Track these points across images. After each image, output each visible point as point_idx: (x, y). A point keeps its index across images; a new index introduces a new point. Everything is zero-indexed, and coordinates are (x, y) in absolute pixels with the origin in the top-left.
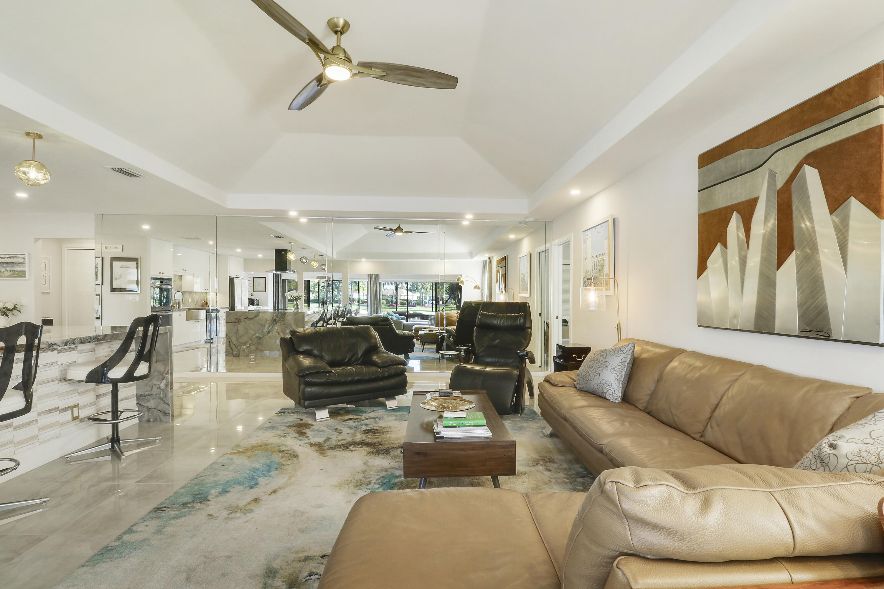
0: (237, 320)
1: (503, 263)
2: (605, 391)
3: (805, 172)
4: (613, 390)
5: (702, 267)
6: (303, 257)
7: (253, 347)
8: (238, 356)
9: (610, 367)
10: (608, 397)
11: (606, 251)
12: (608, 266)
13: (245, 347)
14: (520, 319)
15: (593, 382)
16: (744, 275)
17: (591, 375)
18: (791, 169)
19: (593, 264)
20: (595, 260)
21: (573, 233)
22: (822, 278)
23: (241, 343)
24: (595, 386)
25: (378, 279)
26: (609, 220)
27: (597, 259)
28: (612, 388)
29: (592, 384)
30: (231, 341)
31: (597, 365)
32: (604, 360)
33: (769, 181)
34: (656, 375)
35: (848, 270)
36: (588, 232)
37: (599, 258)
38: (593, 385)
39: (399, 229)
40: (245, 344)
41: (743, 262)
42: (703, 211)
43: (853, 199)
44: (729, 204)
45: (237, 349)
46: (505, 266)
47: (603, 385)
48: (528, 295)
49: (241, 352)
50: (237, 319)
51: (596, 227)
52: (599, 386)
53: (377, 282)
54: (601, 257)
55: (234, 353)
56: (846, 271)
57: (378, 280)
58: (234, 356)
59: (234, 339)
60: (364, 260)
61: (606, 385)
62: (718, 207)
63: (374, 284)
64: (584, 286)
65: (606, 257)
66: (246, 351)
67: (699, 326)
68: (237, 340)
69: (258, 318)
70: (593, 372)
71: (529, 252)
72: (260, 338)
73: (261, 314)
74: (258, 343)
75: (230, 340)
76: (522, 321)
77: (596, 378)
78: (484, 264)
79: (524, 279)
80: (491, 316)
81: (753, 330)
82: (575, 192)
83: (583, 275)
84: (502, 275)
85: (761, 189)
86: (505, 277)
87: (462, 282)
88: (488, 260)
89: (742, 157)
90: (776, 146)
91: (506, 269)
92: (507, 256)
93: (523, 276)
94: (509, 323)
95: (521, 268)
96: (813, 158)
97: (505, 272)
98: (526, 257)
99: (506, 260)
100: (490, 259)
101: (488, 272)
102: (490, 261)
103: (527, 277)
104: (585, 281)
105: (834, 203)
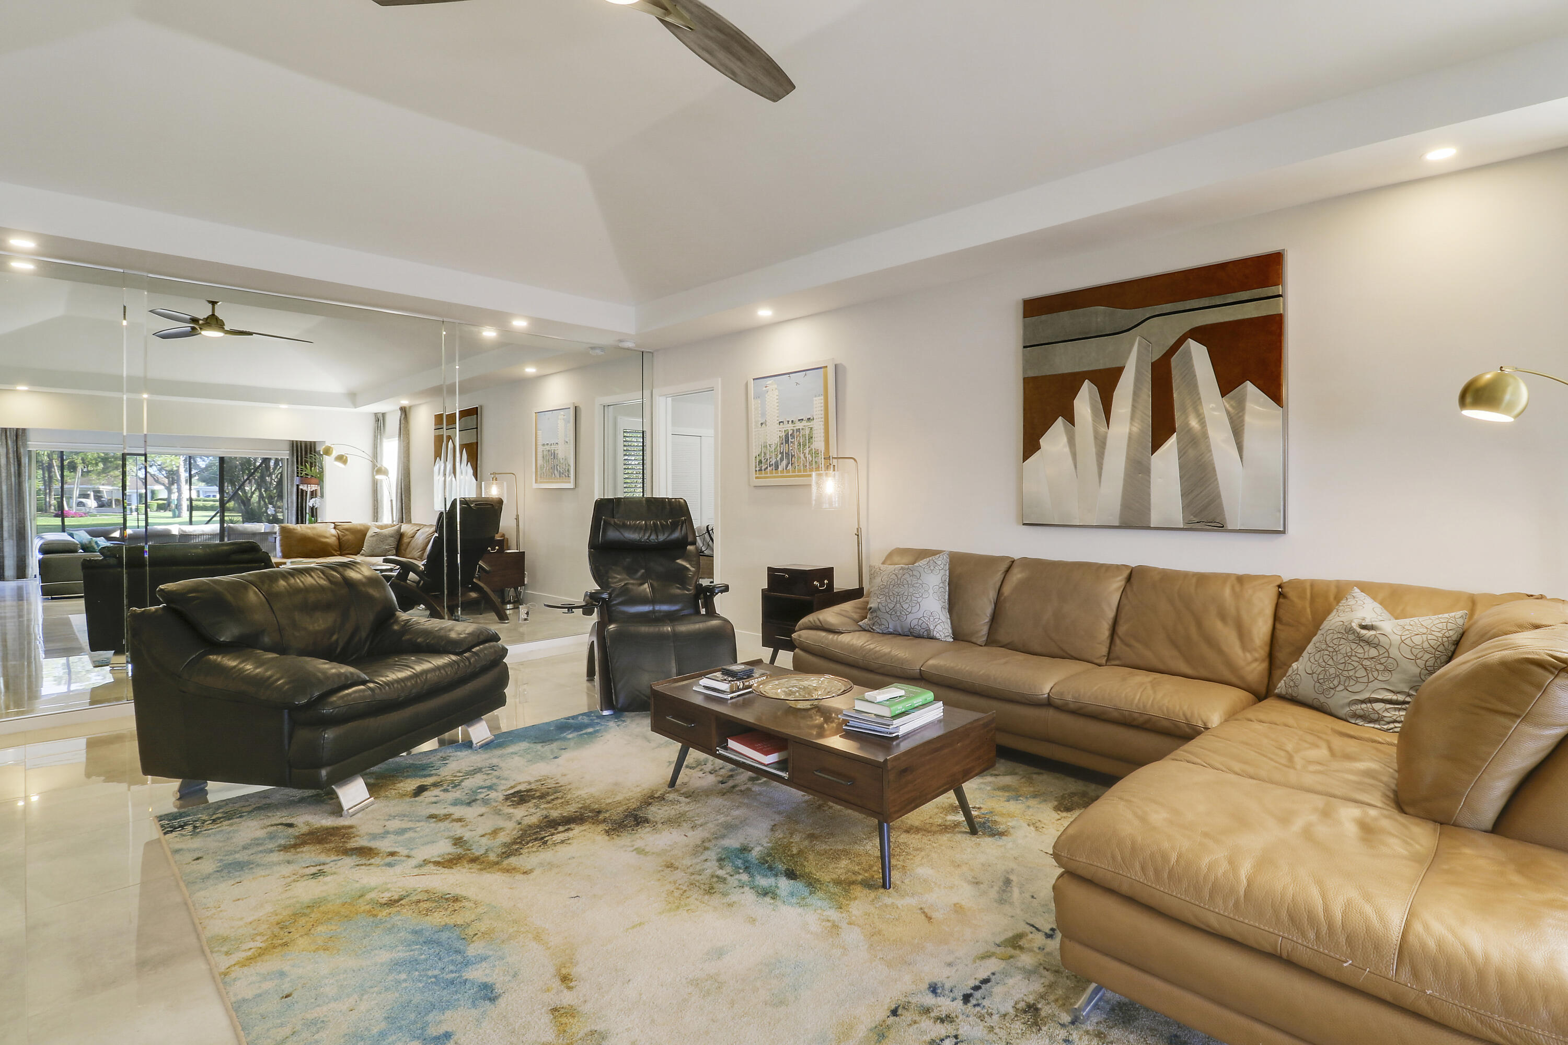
1: (471, 420)
2: (932, 628)
3: (1189, 347)
4: (942, 624)
5: (1031, 446)
9: (931, 591)
10: (938, 636)
11: (817, 414)
12: (822, 439)
14: (682, 527)
15: (910, 618)
16: (1103, 459)
17: (905, 606)
18: (1172, 341)
19: (784, 434)
20: (790, 427)
21: (720, 379)
22: (1213, 464)
24: (915, 622)
25: (25, 441)
26: (827, 367)
27: (794, 427)
28: (940, 621)
29: (909, 620)
31: (911, 590)
32: (920, 581)
33: (1139, 351)
34: (992, 595)
35: (1244, 457)
36: (769, 381)
37: (799, 425)
38: (912, 620)
39: (213, 322)
41: (1101, 444)
42: (1031, 374)
43: (1248, 384)
44: (1077, 370)
46: (477, 428)
47: (927, 619)
48: (571, 486)
51: (791, 375)
52: (921, 622)
53: (22, 450)
54: (804, 423)
56: (1241, 458)
57: (25, 445)
60: (22, 388)
61: (932, 619)
62: (1060, 372)
63: (11, 455)
64: (758, 469)
65: (818, 427)
67: (1024, 524)
70: (907, 601)
71: (574, 403)
77: (914, 610)
78: (380, 420)
79: (554, 455)
80: (624, 526)
81: (1117, 524)
82: (765, 313)
83: (755, 451)
84: (462, 446)
85: (1127, 358)
86: (473, 452)
87: (341, 459)
88: (399, 412)
89: (1099, 315)
90: (1149, 311)
91: (475, 433)
92: (481, 407)
93: (548, 448)
94: (662, 538)
95: (539, 433)
96: (1200, 334)
97: (475, 441)
98: (562, 412)
99: (477, 414)
100: (404, 411)
101: (397, 438)
102: (406, 415)
103: (565, 451)
104: (760, 462)
105: (1227, 386)
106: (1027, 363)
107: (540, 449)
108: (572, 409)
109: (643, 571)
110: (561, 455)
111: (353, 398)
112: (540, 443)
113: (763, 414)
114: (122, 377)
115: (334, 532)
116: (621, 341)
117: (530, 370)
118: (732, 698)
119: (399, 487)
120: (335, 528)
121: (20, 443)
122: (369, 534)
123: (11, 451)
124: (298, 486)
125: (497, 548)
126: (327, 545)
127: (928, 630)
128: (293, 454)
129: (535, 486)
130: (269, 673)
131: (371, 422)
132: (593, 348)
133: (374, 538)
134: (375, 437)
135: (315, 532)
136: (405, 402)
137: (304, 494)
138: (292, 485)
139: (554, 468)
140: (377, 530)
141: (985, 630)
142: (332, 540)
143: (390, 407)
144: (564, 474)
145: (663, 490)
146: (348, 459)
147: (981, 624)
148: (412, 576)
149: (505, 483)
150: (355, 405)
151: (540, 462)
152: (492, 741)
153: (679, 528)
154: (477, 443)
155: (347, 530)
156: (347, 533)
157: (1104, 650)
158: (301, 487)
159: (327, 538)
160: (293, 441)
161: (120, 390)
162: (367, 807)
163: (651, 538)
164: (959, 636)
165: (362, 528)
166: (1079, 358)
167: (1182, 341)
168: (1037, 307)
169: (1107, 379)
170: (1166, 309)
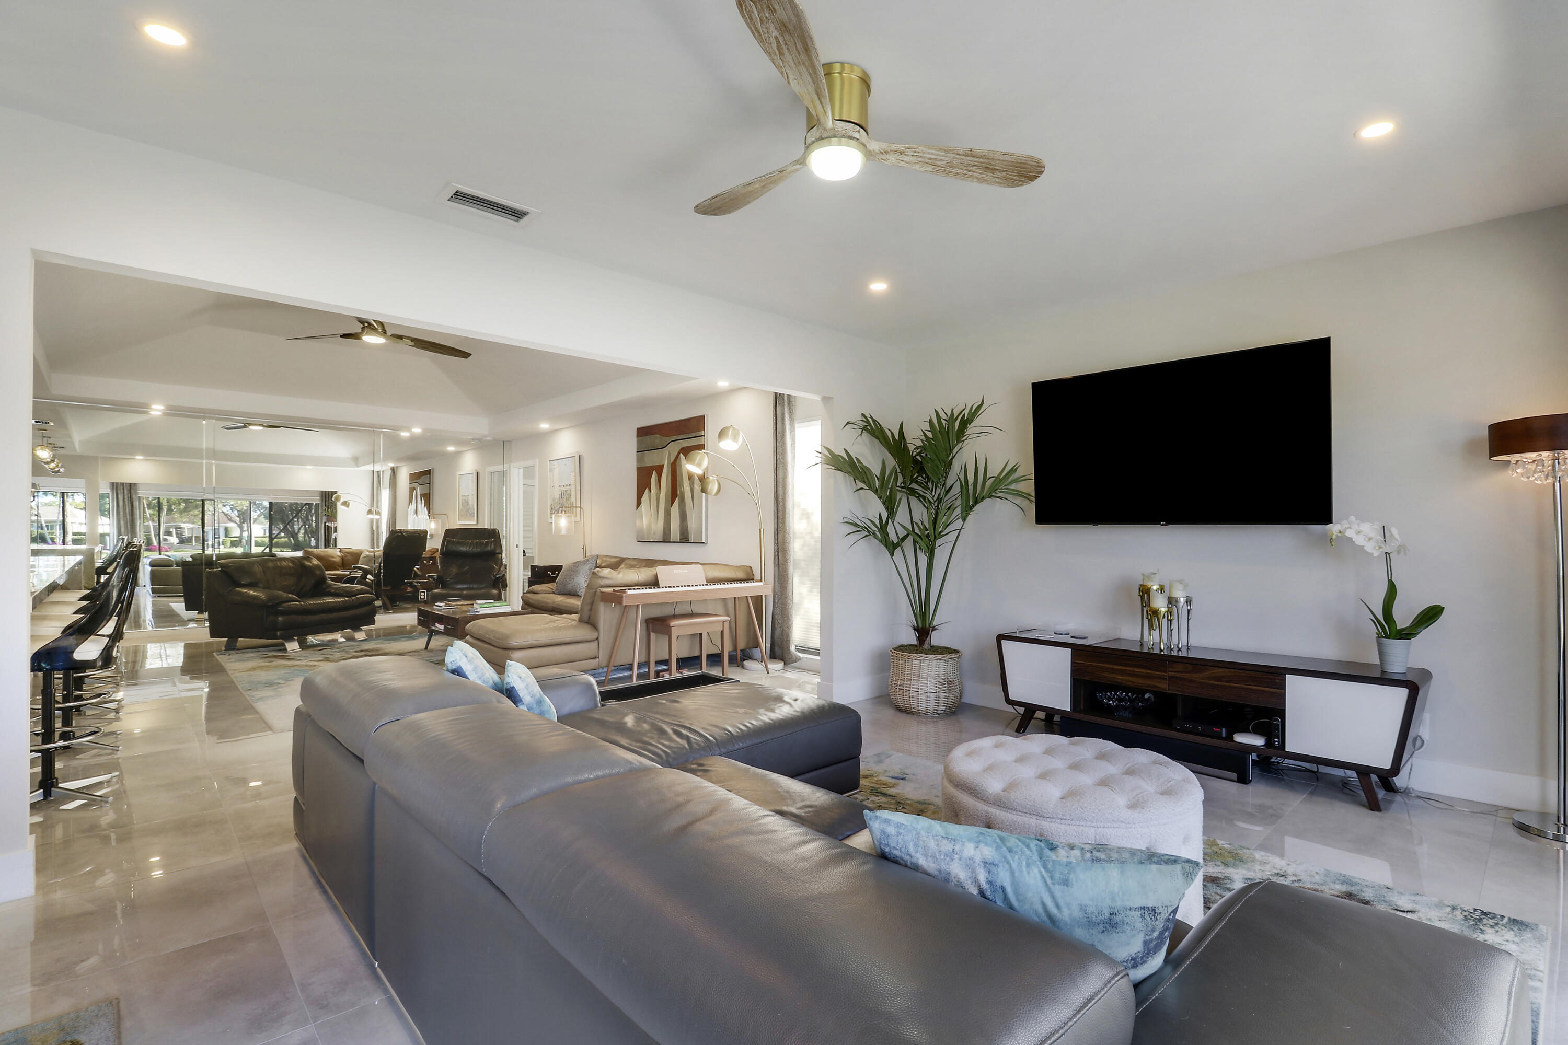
1: (424, 479)
3: (681, 457)
5: (639, 503)
9: (581, 573)
11: (572, 483)
12: (574, 496)
14: (491, 545)
15: (569, 586)
16: (658, 508)
17: (568, 580)
18: (676, 454)
19: (560, 493)
20: (563, 489)
21: (537, 460)
22: (687, 512)
24: (571, 588)
25: (136, 490)
26: (574, 456)
31: (569, 575)
33: (667, 458)
36: (555, 462)
37: (566, 488)
38: (569, 587)
41: (657, 501)
42: (639, 467)
44: (651, 466)
46: (430, 483)
48: (475, 522)
51: (563, 460)
53: (134, 497)
54: (568, 487)
57: (136, 493)
62: (647, 466)
63: (126, 500)
64: (551, 514)
65: (572, 488)
67: (638, 542)
71: (476, 470)
76: (493, 546)
77: (571, 582)
78: (376, 478)
79: (467, 503)
80: (458, 543)
81: (662, 541)
84: (422, 495)
85: (665, 461)
86: (427, 498)
87: (346, 504)
88: (390, 471)
89: (657, 439)
90: (670, 439)
91: (429, 487)
92: (433, 469)
93: (464, 498)
94: (479, 550)
95: (461, 487)
96: (684, 450)
97: (429, 492)
98: (470, 476)
99: (430, 474)
100: (394, 471)
101: (388, 489)
102: (394, 472)
103: (472, 501)
104: (552, 509)
106: (639, 460)
107: (461, 498)
108: (475, 475)
109: (468, 567)
111: (356, 461)
112: (461, 495)
113: (553, 481)
114: (202, 449)
115: (339, 554)
117: (451, 449)
118: (444, 609)
119: (389, 523)
120: (340, 552)
121: (133, 491)
122: (362, 556)
123: (126, 497)
124: (325, 523)
125: (431, 562)
126: (334, 562)
127: (580, 592)
128: (322, 500)
129: (458, 522)
130: (259, 594)
132: (471, 440)
133: (365, 559)
135: (326, 554)
136: (392, 465)
137: (330, 529)
138: (322, 522)
139: (467, 511)
140: (368, 554)
142: (337, 559)
143: (384, 467)
144: (472, 515)
146: (350, 504)
148: (369, 577)
149: (440, 521)
150: (358, 467)
151: (460, 507)
152: (366, 639)
153: (490, 545)
154: (430, 493)
155: (347, 553)
156: (347, 555)
158: (327, 524)
159: (334, 558)
160: (322, 491)
161: (202, 459)
162: (298, 651)
163: (474, 549)
165: (358, 552)
166: (652, 459)
167: (679, 454)
168: (643, 432)
169: (659, 469)
170: (675, 438)
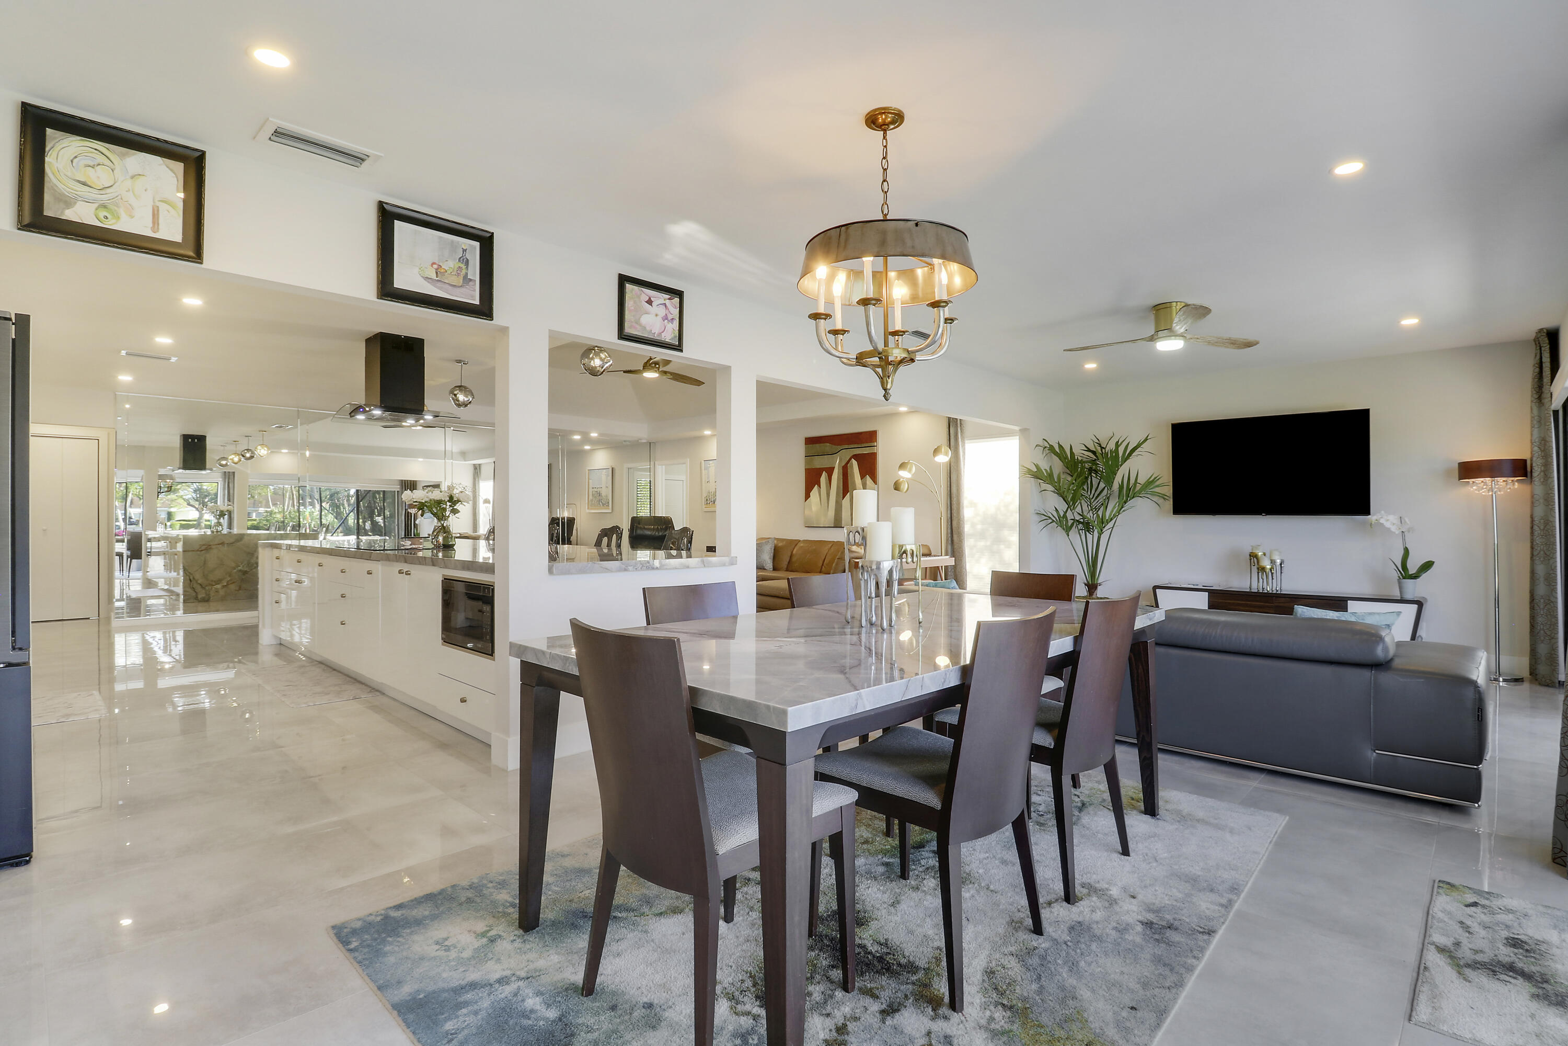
0: (203, 548)
3: (853, 462)
4: (768, 564)
5: (807, 496)
6: (247, 450)
7: (232, 587)
8: (206, 600)
9: (765, 552)
10: (766, 568)
13: (219, 586)
16: (829, 500)
18: (848, 459)
21: (688, 460)
22: (858, 506)
23: (212, 581)
30: (194, 578)
32: (761, 548)
33: (838, 462)
34: (789, 554)
36: (711, 462)
40: (219, 581)
41: (828, 495)
42: (807, 467)
43: (868, 476)
44: (821, 467)
45: (204, 591)
48: (610, 511)
49: (212, 594)
50: (204, 545)
52: (760, 563)
55: (200, 597)
58: (199, 601)
59: (198, 576)
61: (764, 562)
62: (816, 467)
64: (705, 503)
66: (222, 592)
67: (806, 527)
68: (205, 576)
69: (241, 542)
71: (612, 466)
72: (245, 573)
73: (245, 537)
74: (242, 580)
75: (191, 578)
78: (477, 469)
79: (600, 494)
80: (643, 528)
81: (832, 526)
82: (707, 432)
83: (704, 495)
85: (834, 465)
89: (827, 447)
90: (840, 448)
93: (596, 490)
94: (660, 534)
95: (590, 481)
96: (855, 457)
98: (605, 471)
103: (606, 492)
104: (706, 500)
105: (863, 477)
106: (807, 463)
107: (591, 490)
108: (610, 470)
110: (603, 494)
111: (464, 455)
112: (591, 486)
113: (708, 478)
116: (640, 439)
117: (587, 447)
127: (763, 566)
129: (588, 511)
131: (472, 469)
132: (625, 441)
134: (474, 479)
139: (600, 501)
141: (786, 566)
143: (485, 461)
144: (606, 505)
145: (660, 513)
147: (784, 564)
150: (463, 460)
151: (591, 497)
153: (668, 529)
157: (819, 570)
160: (403, 480)
163: (656, 534)
164: (775, 569)
166: (819, 462)
167: (850, 459)
168: (810, 441)
169: (830, 471)
170: (846, 446)
